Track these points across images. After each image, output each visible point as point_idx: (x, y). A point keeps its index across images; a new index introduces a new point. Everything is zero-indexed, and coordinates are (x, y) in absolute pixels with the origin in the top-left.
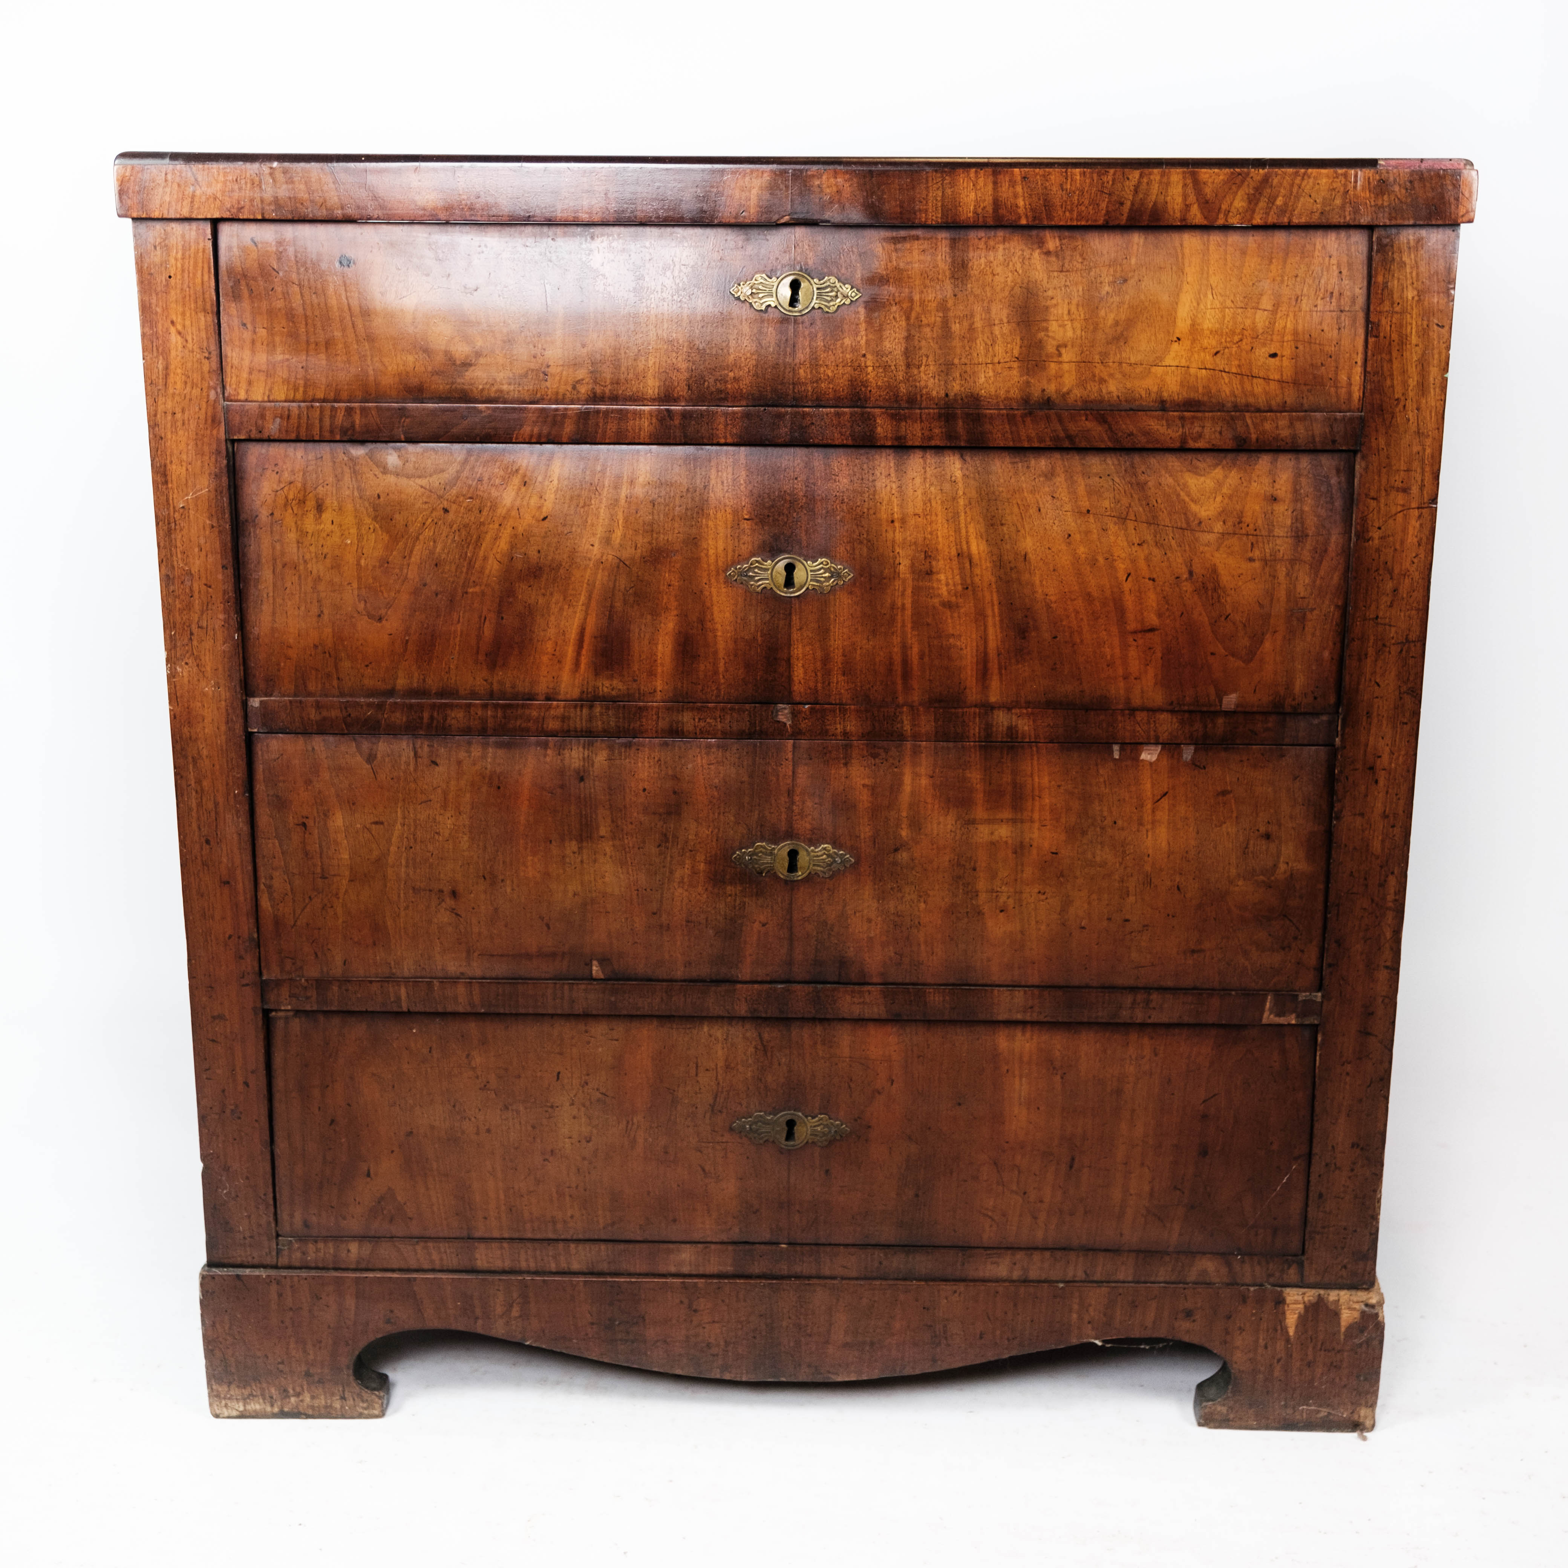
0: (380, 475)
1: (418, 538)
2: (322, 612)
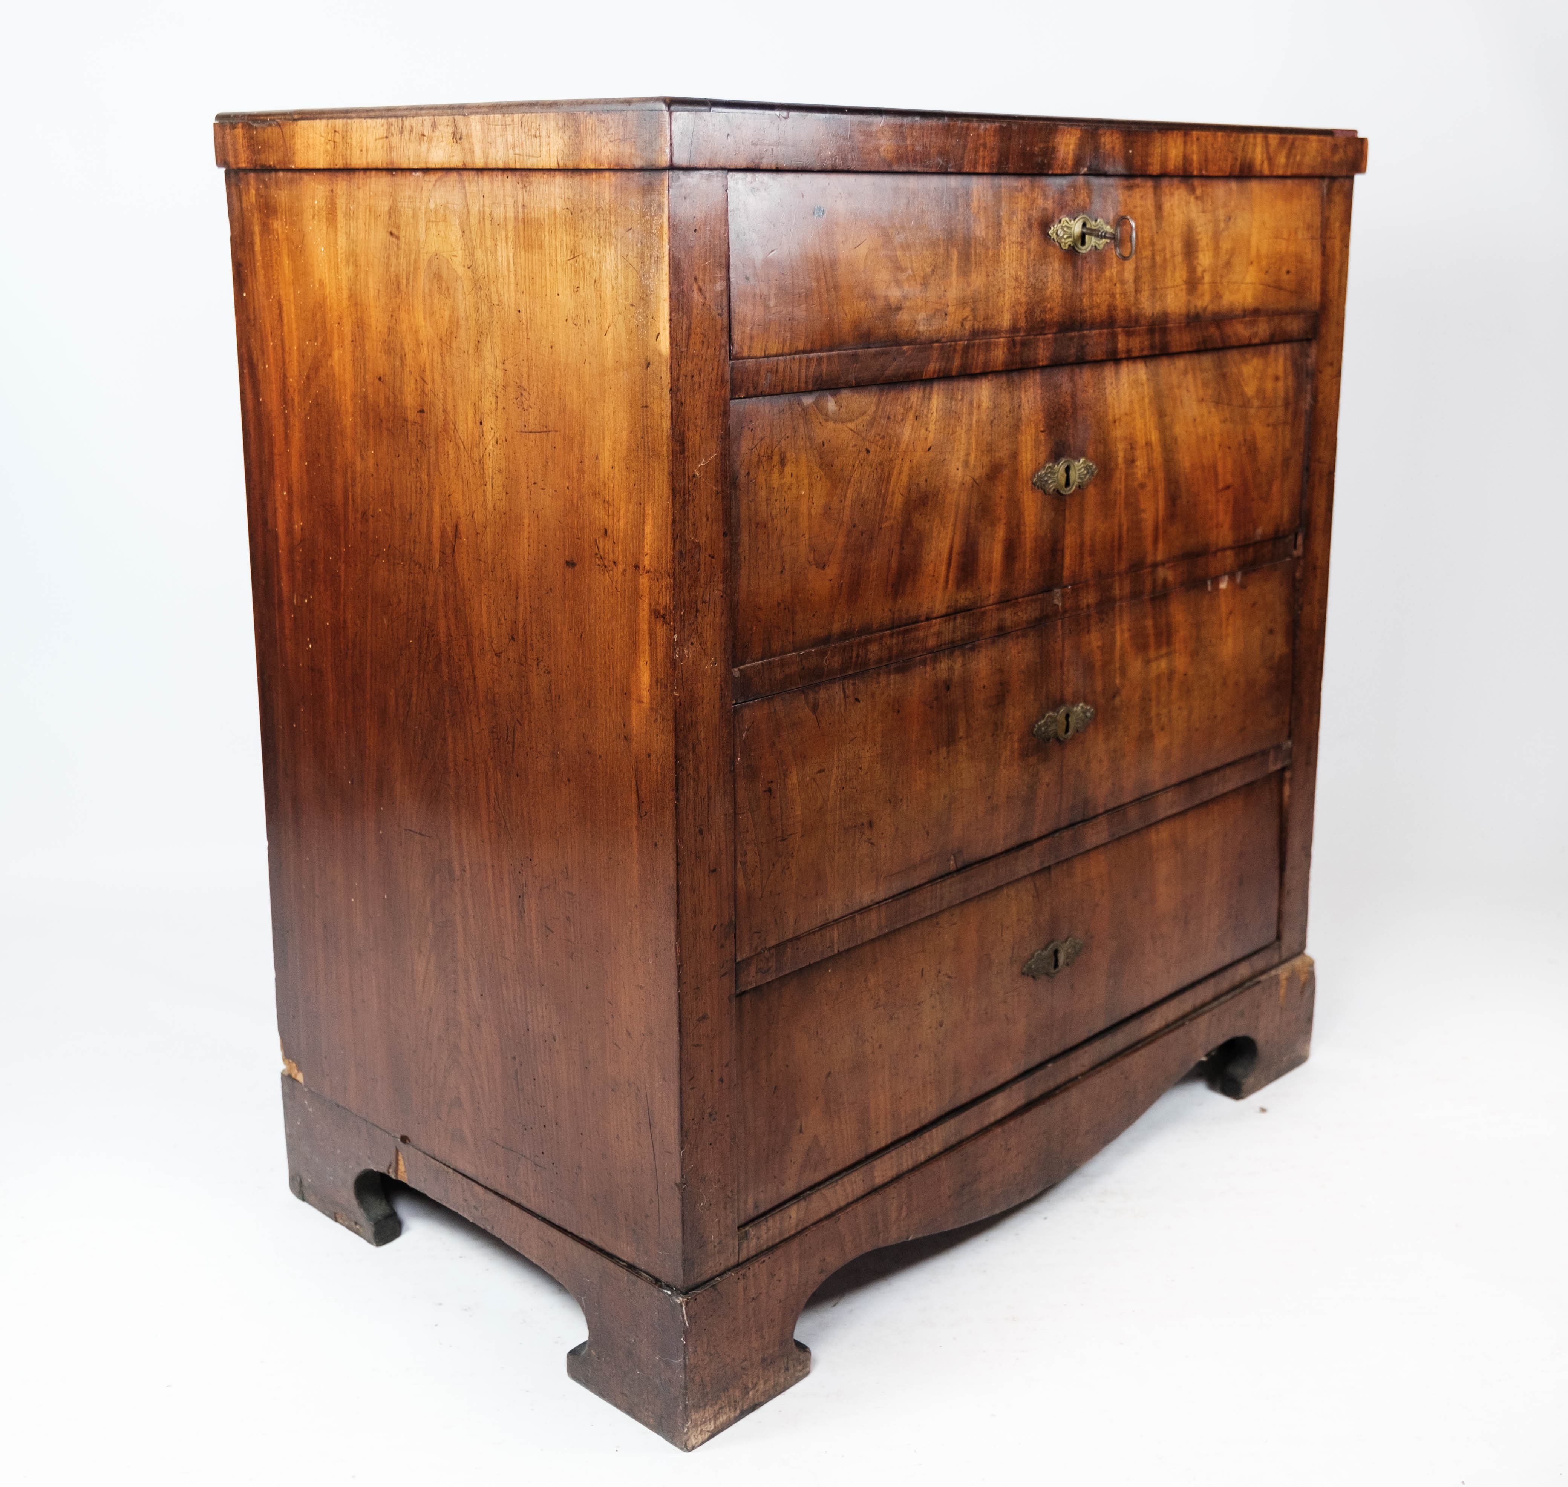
0: (823, 423)
1: (849, 481)
2: (784, 568)
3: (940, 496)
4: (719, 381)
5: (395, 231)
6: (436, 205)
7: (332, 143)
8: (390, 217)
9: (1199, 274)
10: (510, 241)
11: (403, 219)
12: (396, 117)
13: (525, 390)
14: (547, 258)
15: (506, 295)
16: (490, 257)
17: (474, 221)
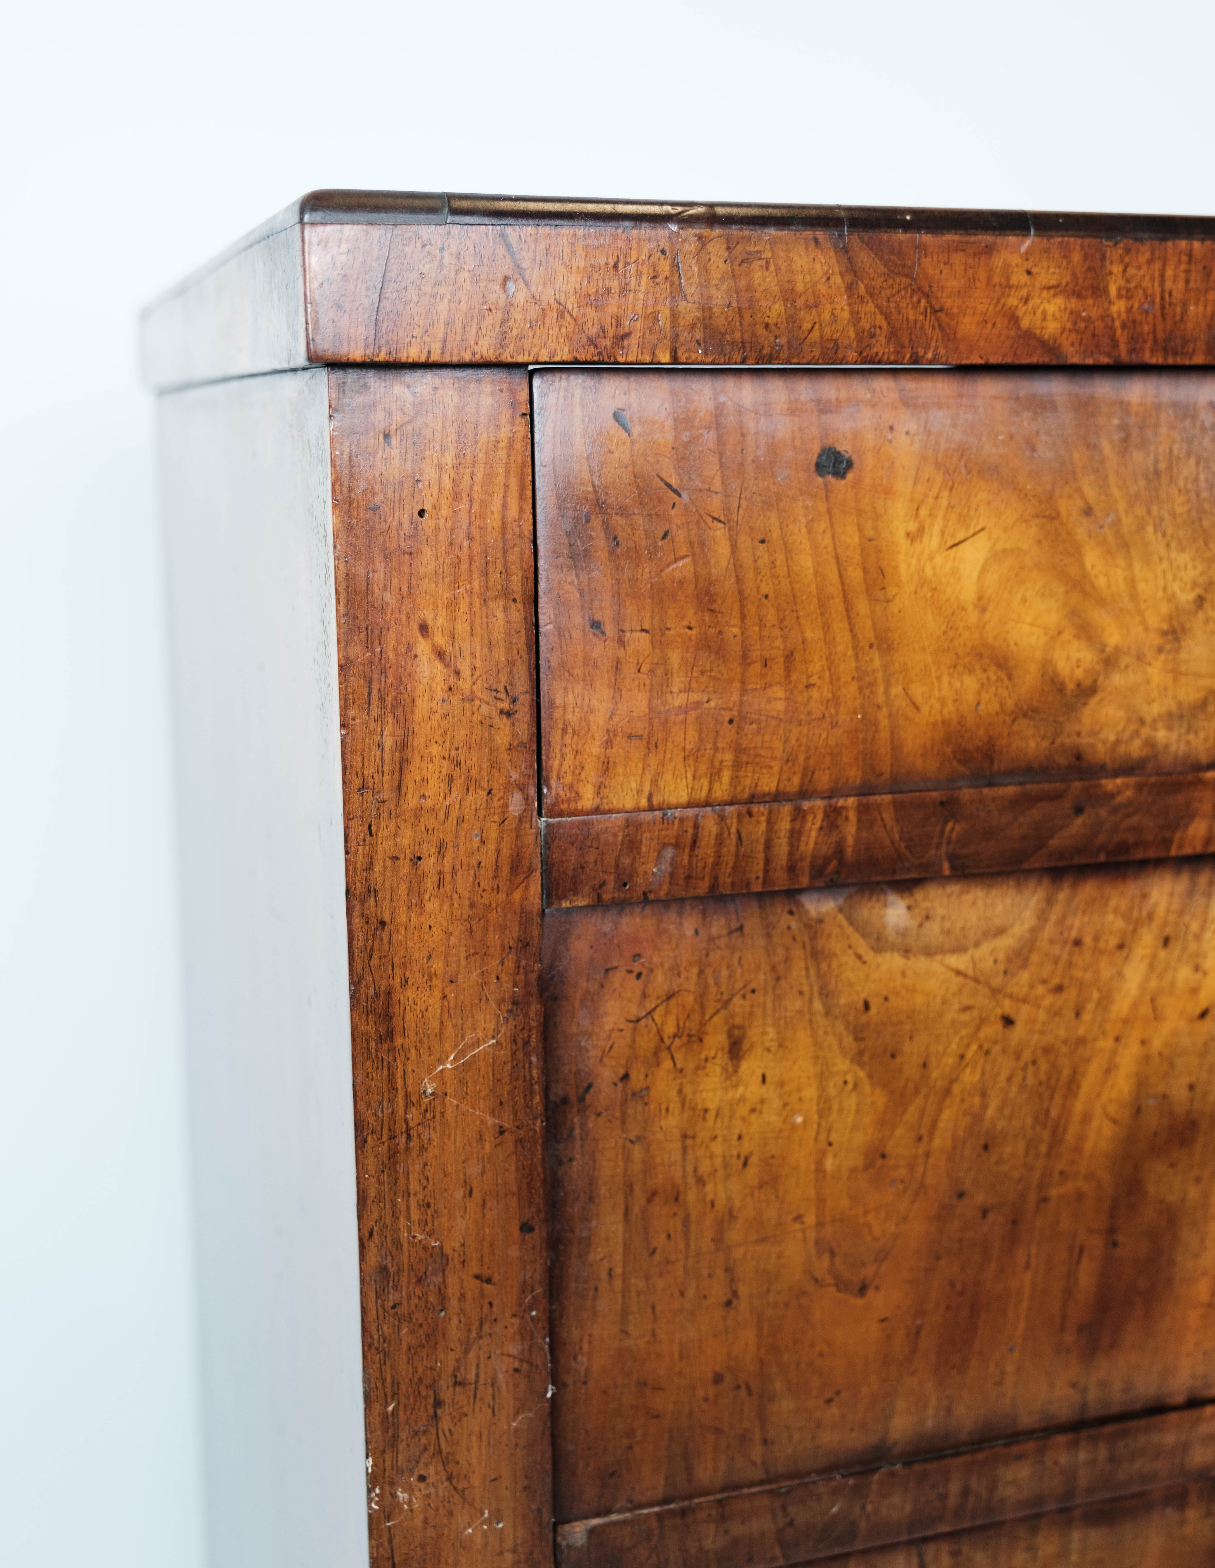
0: (869, 956)
1: (947, 1091)
2: (735, 1294)
4: (506, 870)
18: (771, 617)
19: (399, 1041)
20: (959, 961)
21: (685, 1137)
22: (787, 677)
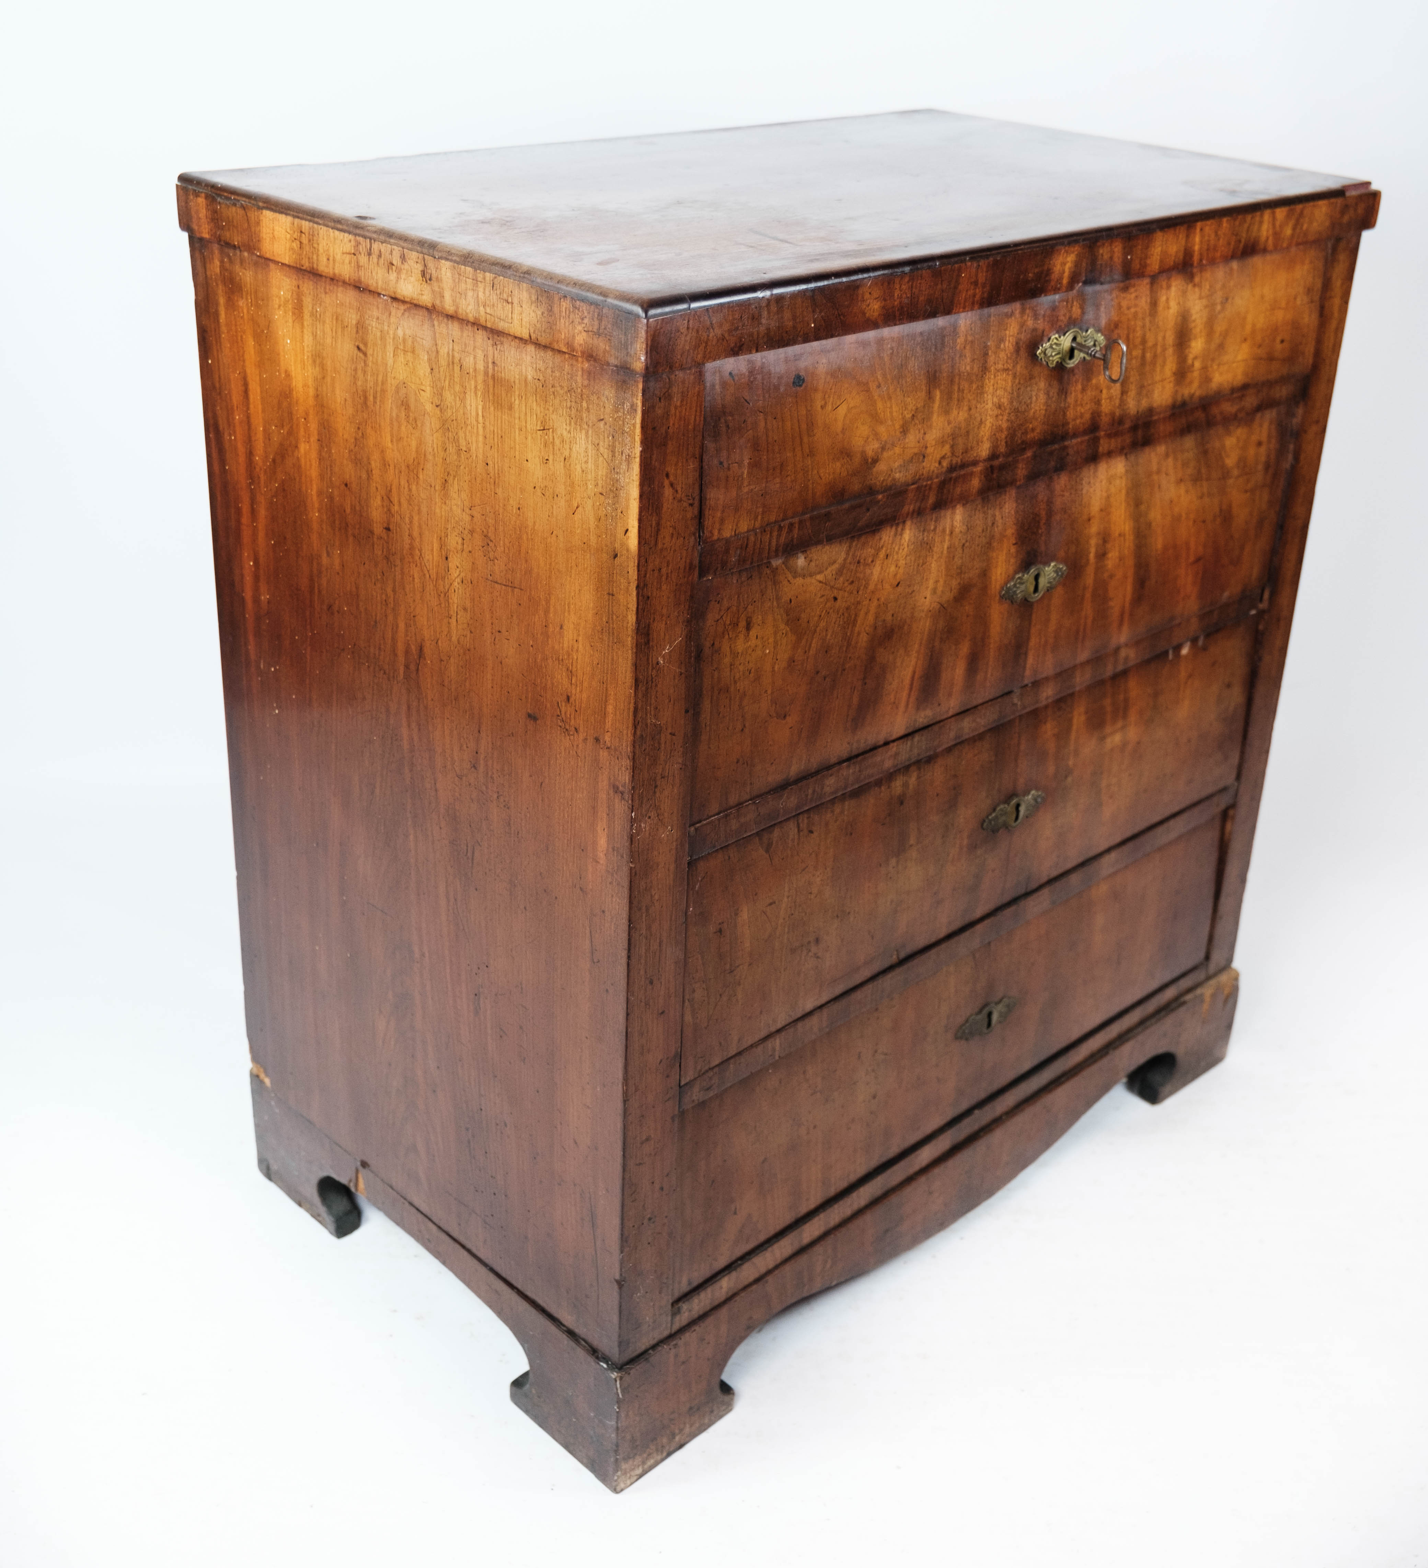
0: (792, 580)
1: (815, 631)
2: (744, 726)
3: (906, 627)
4: (687, 568)
5: (362, 346)
6: (404, 334)
7: (298, 243)
8: (357, 332)
9: (1190, 361)
10: (479, 393)
11: (370, 338)
12: (365, 237)
13: (491, 541)
14: (517, 421)
15: (474, 445)
16: (458, 402)
17: (443, 362)
18: (777, 448)
19: (651, 644)
20: (820, 577)
21: (731, 665)
22: (781, 473)
